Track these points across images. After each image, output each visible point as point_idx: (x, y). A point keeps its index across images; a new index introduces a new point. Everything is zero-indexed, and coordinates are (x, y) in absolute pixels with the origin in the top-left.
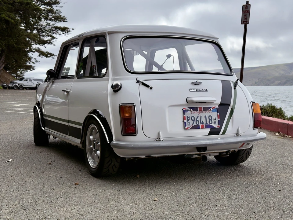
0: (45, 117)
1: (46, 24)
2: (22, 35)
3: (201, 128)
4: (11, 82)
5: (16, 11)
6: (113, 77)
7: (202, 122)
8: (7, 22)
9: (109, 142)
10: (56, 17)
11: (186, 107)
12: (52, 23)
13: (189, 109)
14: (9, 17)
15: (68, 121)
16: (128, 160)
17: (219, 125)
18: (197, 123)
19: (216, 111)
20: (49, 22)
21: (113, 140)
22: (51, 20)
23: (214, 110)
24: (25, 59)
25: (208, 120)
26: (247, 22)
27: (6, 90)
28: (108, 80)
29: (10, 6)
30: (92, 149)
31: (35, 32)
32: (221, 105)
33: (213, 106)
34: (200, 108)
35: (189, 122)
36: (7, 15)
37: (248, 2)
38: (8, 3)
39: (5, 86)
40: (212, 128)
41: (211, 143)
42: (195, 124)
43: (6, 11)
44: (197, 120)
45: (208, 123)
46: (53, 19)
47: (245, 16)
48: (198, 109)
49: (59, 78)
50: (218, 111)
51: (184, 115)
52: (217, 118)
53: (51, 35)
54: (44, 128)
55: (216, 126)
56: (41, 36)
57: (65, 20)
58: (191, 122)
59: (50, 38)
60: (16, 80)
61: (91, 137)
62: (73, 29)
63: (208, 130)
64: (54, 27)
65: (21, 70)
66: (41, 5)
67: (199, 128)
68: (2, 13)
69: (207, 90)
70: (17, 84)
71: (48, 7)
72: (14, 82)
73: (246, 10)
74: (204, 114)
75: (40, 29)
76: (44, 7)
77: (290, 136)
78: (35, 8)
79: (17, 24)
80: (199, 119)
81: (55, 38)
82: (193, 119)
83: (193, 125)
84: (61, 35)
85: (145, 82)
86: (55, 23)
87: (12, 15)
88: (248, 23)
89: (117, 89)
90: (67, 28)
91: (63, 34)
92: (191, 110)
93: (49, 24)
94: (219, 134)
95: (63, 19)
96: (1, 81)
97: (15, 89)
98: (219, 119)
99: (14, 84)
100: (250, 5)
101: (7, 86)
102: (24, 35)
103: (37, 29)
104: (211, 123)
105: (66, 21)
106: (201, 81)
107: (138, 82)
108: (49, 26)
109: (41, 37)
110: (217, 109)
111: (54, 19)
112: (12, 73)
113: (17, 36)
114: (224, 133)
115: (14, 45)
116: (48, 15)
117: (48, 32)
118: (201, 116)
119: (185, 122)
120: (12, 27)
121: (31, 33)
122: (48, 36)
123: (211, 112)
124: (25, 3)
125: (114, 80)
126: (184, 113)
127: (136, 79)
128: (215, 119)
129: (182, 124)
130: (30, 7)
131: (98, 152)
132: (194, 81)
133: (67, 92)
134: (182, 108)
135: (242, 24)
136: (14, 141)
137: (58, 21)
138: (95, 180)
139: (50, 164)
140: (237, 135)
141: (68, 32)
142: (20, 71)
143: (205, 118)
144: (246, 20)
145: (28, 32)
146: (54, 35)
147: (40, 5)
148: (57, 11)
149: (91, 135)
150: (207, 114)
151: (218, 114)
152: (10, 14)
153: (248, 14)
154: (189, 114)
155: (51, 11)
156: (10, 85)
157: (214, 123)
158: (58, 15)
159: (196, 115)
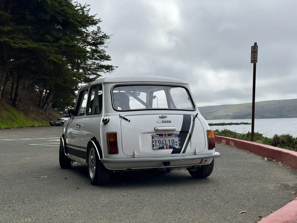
0: (67, 146)
1: (91, 63)
2: (69, 75)
3: (166, 149)
4: (58, 119)
5: (63, 53)
6: (105, 114)
7: (166, 144)
8: (54, 63)
9: (100, 159)
10: (101, 56)
11: (154, 134)
12: (97, 62)
13: (157, 135)
14: (57, 59)
15: (80, 147)
16: (115, 172)
17: (179, 146)
18: (163, 145)
19: (178, 136)
20: (94, 61)
21: (102, 158)
22: (96, 59)
23: (176, 136)
24: (72, 96)
25: (171, 143)
26: (255, 61)
27: (53, 127)
28: (101, 116)
29: (57, 49)
30: (92, 165)
31: (81, 71)
32: (181, 132)
33: (175, 133)
34: (165, 135)
35: (156, 144)
36: (54, 57)
37: (256, 44)
38: (55, 46)
39: (53, 123)
40: (174, 148)
41: (172, 159)
42: (161, 146)
43: (54, 53)
44: (162, 143)
45: (171, 145)
46: (97, 58)
47: (254, 55)
48: (164, 135)
49: (77, 115)
50: (179, 136)
51: (153, 140)
52: (178, 142)
53: (96, 73)
54: (67, 154)
55: (177, 147)
56: (87, 74)
57: (109, 59)
58: (158, 144)
59: (95, 76)
60: (63, 117)
61: (92, 157)
62: (117, 67)
63: (171, 150)
64: (99, 66)
65: (69, 107)
66: (87, 46)
67: (164, 149)
68: (51, 55)
69: (170, 122)
70: (64, 121)
71: (94, 48)
72: (61, 119)
73: (254, 50)
74: (167, 139)
75: (86, 68)
76: (90, 47)
77: (275, 160)
78: (80, 50)
79: (63, 65)
80: (164, 142)
81: (100, 76)
82: (159, 142)
83: (160, 147)
84: (105, 73)
85: (125, 117)
86: (100, 62)
87: (59, 56)
88: (257, 62)
89: (106, 122)
90: (111, 66)
91: (108, 72)
92: (158, 136)
93: (94, 63)
94: (180, 153)
95: (107, 58)
96: (49, 119)
97: (61, 126)
98: (180, 142)
99: (61, 121)
100: (257, 46)
101: (55, 123)
102: (71, 74)
103: (83, 68)
104: (173, 144)
105: (111, 60)
106: (166, 115)
107: (121, 117)
108: (95, 65)
109: (87, 76)
110: (178, 135)
111: (99, 58)
112: (60, 110)
113: (64, 75)
114: (184, 152)
115: (61, 84)
116: (93, 56)
117: (93, 70)
118: (166, 140)
119: (154, 145)
120: (59, 68)
121: (78, 72)
122: (93, 74)
123: (173, 137)
124: (70, 45)
125: (106, 116)
126: (153, 138)
127: (119, 115)
128: (177, 142)
129: (151, 146)
130: (74, 49)
131: (95, 167)
132: (161, 115)
133: (79, 125)
134: (152, 134)
135: (251, 63)
136: (46, 166)
137: (103, 60)
138: (92, 186)
139: (66, 179)
140: (195, 154)
141: (112, 70)
142: (67, 108)
143: (169, 142)
144: (254, 60)
145: (74, 72)
146: (99, 73)
147: (85, 45)
148: (102, 51)
149: (92, 155)
150: (171, 138)
151: (179, 138)
152: (58, 55)
153: (256, 54)
154: (156, 139)
155: (96, 51)
156: (57, 122)
157: (176, 145)
158: (102, 54)
159: (162, 139)
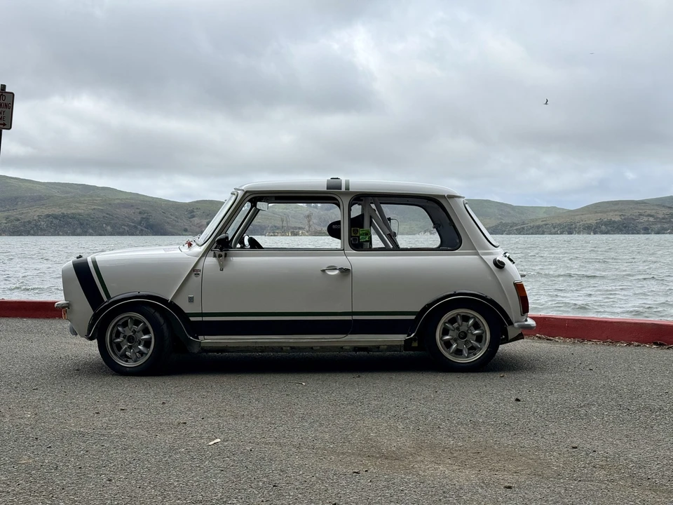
15: (352, 313)
21: (512, 322)
26: (4, 125)
54: (196, 338)
73: (1, 102)
107: (505, 256)
144: (1, 122)
153: (7, 110)
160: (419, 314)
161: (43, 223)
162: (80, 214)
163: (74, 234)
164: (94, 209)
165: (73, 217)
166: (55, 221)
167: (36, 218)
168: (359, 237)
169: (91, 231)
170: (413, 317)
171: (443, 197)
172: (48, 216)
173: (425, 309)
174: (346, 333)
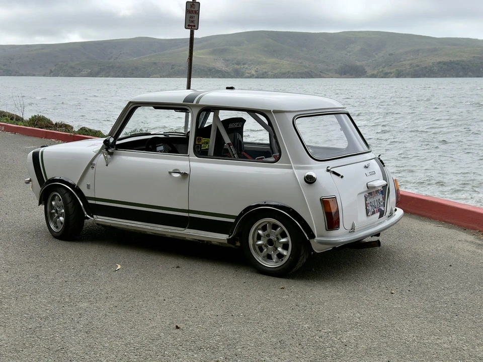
7: (375, 207)
9: (308, 239)
11: (367, 193)
13: (369, 195)
15: (188, 211)
19: (381, 193)
21: (315, 237)
25: (378, 203)
33: (380, 189)
45: (378, 206)
47: (192, 17)
48: (373, 194)
54: (92, 217)
55: (383, 209)
58: (370, 208)
61: (261, 232)
67: (375, 213)
73: (192, 9)
74: (375, 198)
80: (374, 204)
82: (371, 204)
83: (372, 211)
88: (197, 29)
94: (383, 216)
100: (199, 3)
107: (328, 171)
114: (385, 214)
118: (375, 201)
123: (378, 195)
126: (366, 200)
127: (327, 168)
128: (382, 202)
134: (364, 194)
135: (186, 28)
139: (178, 267)
140: (391, 214)
149: (258, 230)
151: (383, 196)
157: (382, 206)
159: (372, 200)
160: (237, 218)
161: (435, 68)
162: (463, 61)
163: (457, 76)
164: (474, 57)
165: (458, 63)
166: (445, 67)
167: (431, 64)
168: (201, 145)
169: (470, 74)
170: (233, 220)
171: (270, 111)
172: (440, 63)
173: (241, 214)
174: (184, 227)
